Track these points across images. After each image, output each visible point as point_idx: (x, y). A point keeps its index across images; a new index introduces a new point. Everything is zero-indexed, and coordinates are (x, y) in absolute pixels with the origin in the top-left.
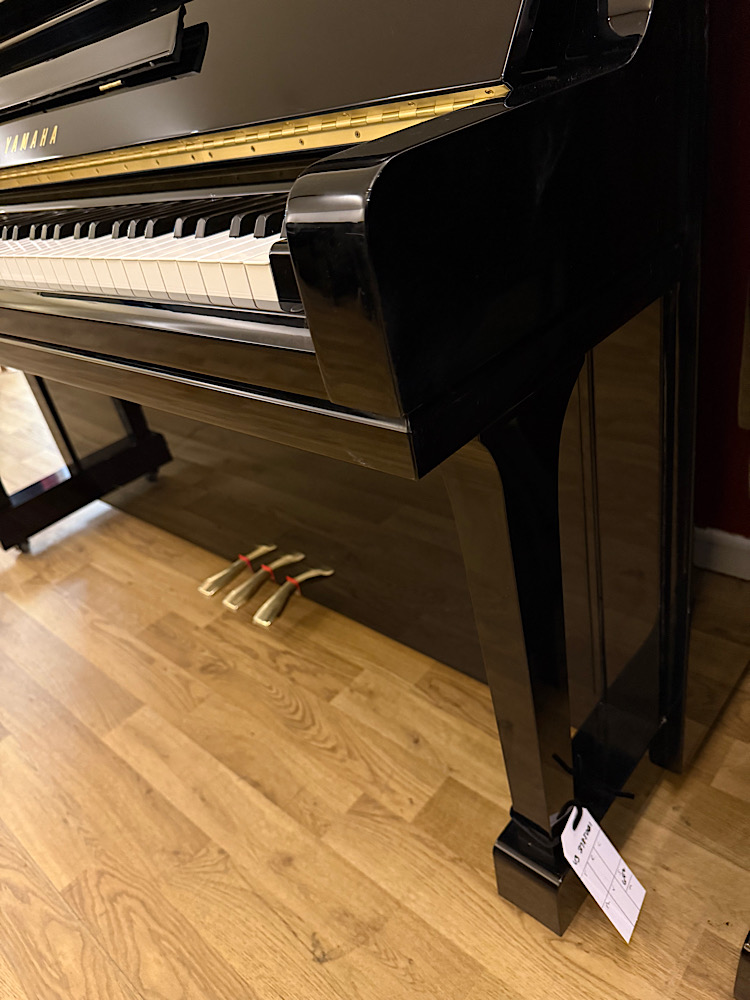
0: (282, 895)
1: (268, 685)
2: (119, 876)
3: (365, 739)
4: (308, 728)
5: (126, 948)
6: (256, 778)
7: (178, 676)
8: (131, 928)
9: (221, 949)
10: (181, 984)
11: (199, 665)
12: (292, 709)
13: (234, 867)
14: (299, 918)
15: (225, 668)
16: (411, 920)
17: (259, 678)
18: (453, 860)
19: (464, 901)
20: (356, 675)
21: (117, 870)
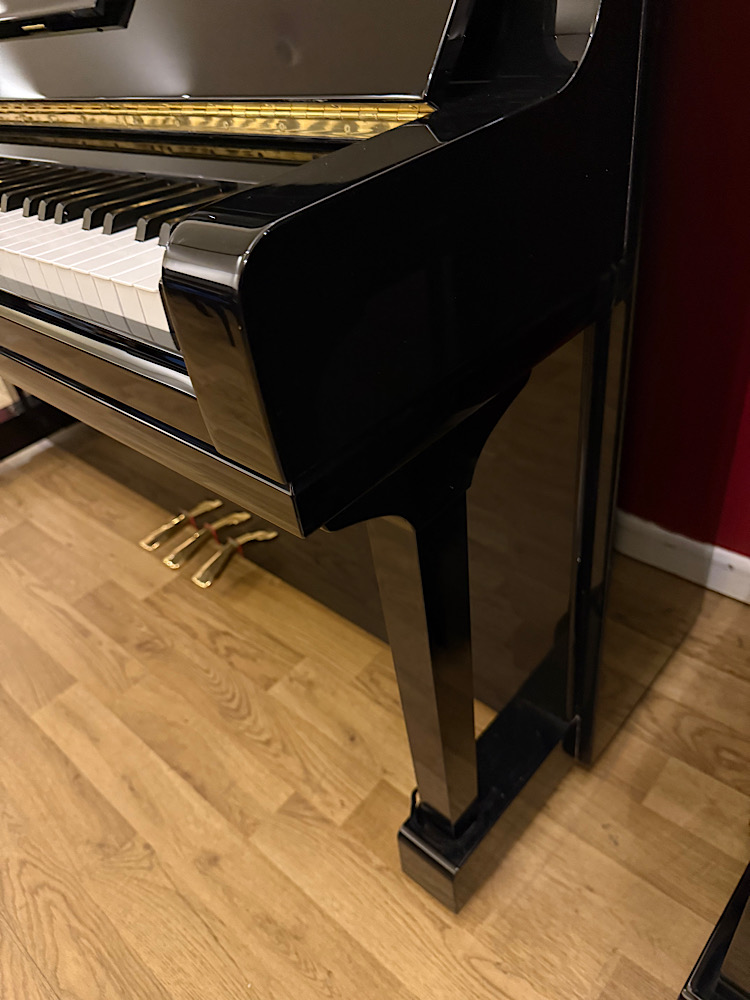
0: (206, 897)
1: (205, 668)
2: (42, 867)
3: (300, 734)
4: (243, 718)
5: (45, 945)
6: (187, 768)
7: (113, 652)
8: (51, 922)
9: (140, 951)
10: (99, 986)
11: (135, 642)
12: (229, 696)
13: (159, 864)
14: (222, 923)
15: (162, 646)
16: (333, 929)
17: (197, 660)
18: (380, 869)
19: (387, 913)
20: (296, 663)
21: (40, 860)
